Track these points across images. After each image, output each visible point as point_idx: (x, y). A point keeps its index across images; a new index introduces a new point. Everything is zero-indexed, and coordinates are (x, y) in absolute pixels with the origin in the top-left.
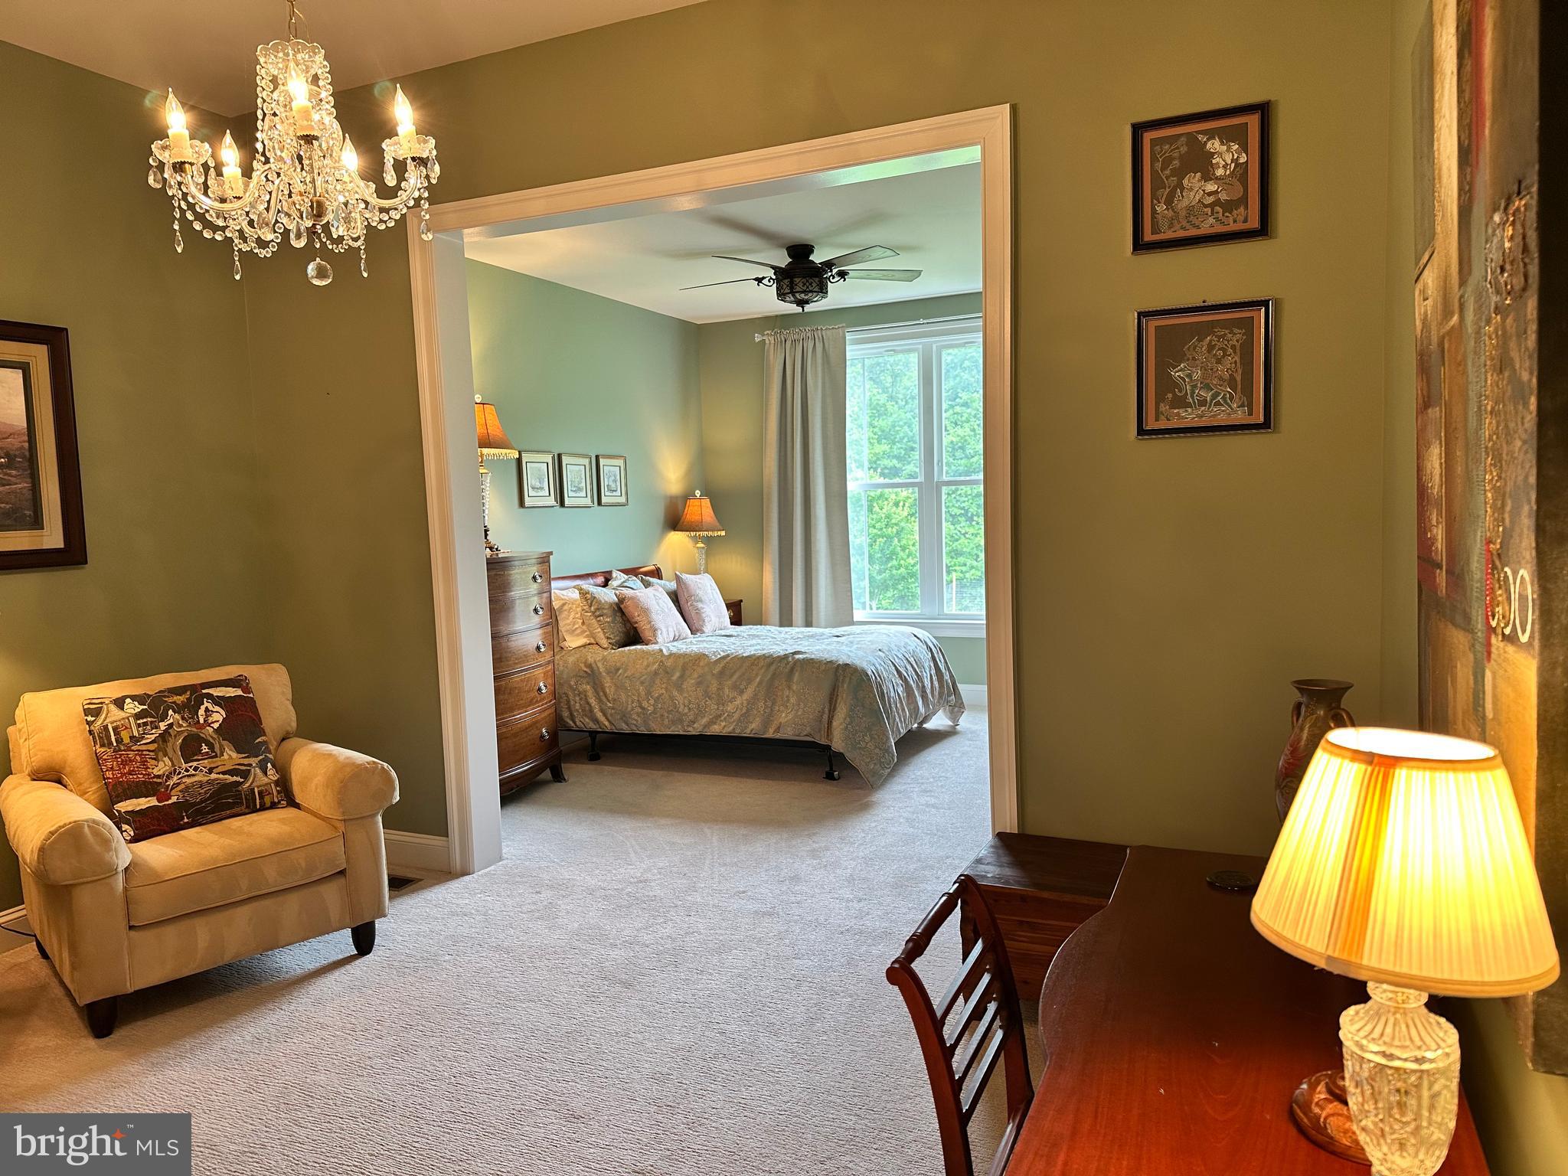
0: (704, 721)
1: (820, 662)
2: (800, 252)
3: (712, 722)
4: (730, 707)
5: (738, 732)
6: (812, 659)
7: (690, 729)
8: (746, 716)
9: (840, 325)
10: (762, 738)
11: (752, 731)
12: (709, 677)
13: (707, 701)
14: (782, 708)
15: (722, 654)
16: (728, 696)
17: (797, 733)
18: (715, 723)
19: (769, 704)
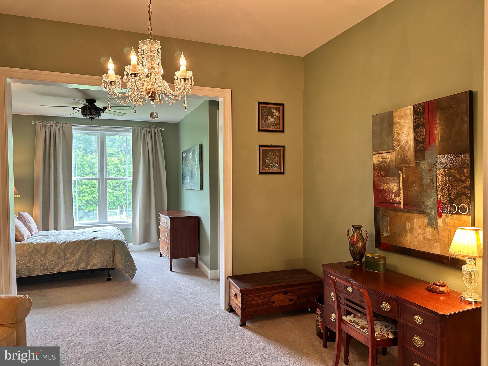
0: (59, 268)
1: (106, 240)
2: (91, 102)
3: (63, 267)
4: (70, 261)
5: (75, 269)
6: (102, 240)
7: (52, 271)
8: (78, 263)
9: (70, 123)
10: (86, 270)
11: (81, 268)
12: (59, 251)
13: (59, 260)
14: (93, 258)
15: (62, 242)
16: (69, 257)
17: (102, 266)
18: (64, 268)
19: (88, 257)
